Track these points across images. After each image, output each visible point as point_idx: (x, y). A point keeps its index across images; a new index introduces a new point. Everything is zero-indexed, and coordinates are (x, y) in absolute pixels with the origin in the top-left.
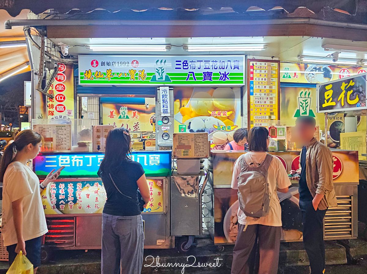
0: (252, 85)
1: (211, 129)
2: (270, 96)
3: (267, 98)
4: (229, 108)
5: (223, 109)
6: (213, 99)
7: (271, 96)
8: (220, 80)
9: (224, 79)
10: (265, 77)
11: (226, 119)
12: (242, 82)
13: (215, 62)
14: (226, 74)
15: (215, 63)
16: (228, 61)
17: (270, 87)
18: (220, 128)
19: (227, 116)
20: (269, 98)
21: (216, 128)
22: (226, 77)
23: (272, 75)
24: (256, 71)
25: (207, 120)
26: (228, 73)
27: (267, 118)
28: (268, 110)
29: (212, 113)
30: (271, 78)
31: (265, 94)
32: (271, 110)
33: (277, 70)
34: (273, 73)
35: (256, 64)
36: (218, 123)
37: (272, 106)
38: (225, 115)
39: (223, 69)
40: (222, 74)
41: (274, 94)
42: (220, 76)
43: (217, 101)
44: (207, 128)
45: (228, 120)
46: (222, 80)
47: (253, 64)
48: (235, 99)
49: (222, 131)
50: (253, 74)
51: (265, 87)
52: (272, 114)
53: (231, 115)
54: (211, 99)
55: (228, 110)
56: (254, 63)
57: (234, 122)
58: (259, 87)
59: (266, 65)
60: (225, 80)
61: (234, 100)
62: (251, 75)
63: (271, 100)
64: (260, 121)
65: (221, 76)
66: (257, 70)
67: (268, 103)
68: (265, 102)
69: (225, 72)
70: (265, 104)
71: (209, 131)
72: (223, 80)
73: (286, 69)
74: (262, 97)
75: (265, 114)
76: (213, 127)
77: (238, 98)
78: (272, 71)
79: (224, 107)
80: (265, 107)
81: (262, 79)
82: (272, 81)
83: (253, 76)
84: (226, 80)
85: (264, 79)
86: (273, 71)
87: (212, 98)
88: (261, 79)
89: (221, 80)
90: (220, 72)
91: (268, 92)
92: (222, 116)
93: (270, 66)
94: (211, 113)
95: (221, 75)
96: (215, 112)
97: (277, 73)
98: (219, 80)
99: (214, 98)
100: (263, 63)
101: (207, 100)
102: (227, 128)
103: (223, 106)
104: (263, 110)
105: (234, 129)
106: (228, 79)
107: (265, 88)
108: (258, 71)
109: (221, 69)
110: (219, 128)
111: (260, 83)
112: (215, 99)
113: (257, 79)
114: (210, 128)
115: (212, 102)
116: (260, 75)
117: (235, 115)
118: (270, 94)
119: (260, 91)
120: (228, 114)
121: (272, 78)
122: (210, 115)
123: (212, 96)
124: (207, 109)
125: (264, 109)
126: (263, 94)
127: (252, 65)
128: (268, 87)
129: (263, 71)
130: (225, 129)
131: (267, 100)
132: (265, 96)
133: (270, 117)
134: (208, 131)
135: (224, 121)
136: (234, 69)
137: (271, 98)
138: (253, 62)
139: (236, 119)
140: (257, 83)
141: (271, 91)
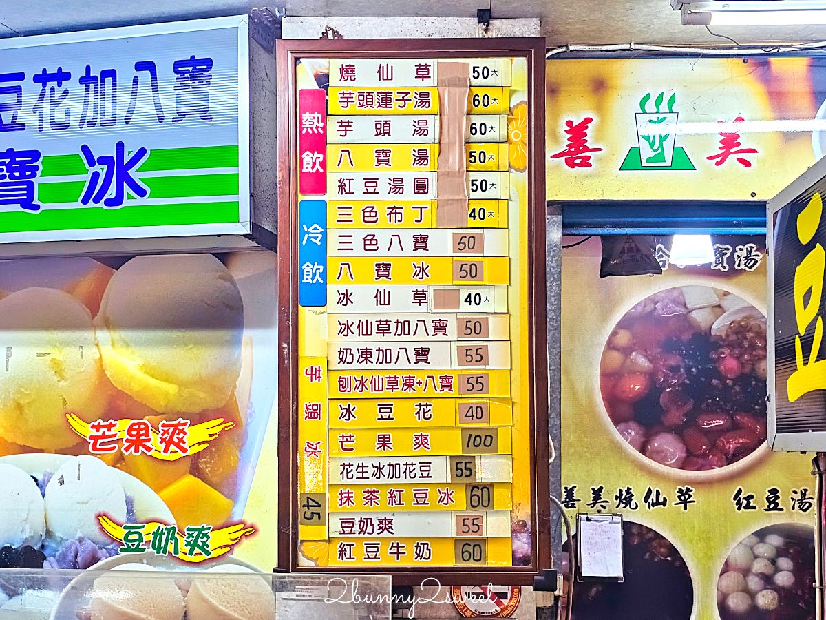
0: (314, 230)
1: (81, 540)
2: (465, 307)
3: (440, 327)
4: (203, 399)
5: (160, 403)
6: (103, 335)
7: (473, 308)
8: (85, 201)
9: (111, 193)
10: (422, 171)
11: (184, 474)
12: (230, 212)
13: (52, 77)
14: (126, 160)
15: (55, 84)
16: (140, 66)
17: (467, 242)
18: (141, 539)
19: (190, 452)
20: (452, 327)
21: (113, 540)
22: (124, 178)
23: (474, 147)
24: (345, 127)
25: (62, 482)
26: (142, 152)
27: (441, 472)
28: (446, 411)
29: (94, 432)
30: (473, 176)
31: (420, 297)
32: (475, 412)
33: (521, 113)
34: (489, 135)
35: (348, 73)
36: (129, 502)
37: (477, 383)
38: (172, 447)
39: (105, 123)
40: (102, 160)
41: (501, 291)
42: (87, 178)
43: (127, 344)
44: (58, 534)
45: (190, 480)
46: (101, 204)
47: (323, 79)
48: (247, 334)
49: (151, 561)
50: (322, 150)
51: (421, 242)
52: (483, 441)
53: (214, 444)
54: (88, 335)
55: (196, 409)
56: (333, 67)
57: (232, 495)
58: (370, 241)
59: (431, 82)
60: (118, 200)
61: (236, 342)
62: (307, 155)
63: (474, 341)
64: (383, 495)
65: (96, 176)
66: (357, 123)
67: (445, 356)
68: (422, 354)
69: (120, 147)
70: (422, 365)
71: (70, 557)
72: (108, 203)
73: (650, 106)
74: (393, 319)
75: (421, 441)
76: (95, 530)
77: (263, 324)
78: (477, 120)
79: (172, 389)
80: (418, 391)
81: (397, 186)
82: (479, 194)
83: (323, 164)
84: (127, 202)
85: (409, 186)
86: (490, 121)
87: (94, 327)
88: (384, 186)
89: (91, 204)
90: (85, 149)
91: (442, 276)
92: (152, 453)
93: (463, 83)
94: (87, 431)
95: (92, 170)
96: (109, 427)
97: (519, 131)
98: (79, 205)
99: (108, 325)
100: (404, 69)
101: (65, 344)
102: (182, 542)
103: (163, 386)
104: (404, 413)
105: (231, 547)
106: (142, 193)
107: (421, 252)
108: (364, 128)
109: (91, 124)
110: (131, 537)
111: (382, 211)
112: (117, 335)
113: (358, 186)
114: (79, 535)
115: (91, 353)
116: (383, 157)
117: (240, 449)
118: (463, 296)
119: (383, 270)
120: (196, 436)
121: (479, 177)
122: (79, 447)
123: (94, 313)
124: (65, 403)
125: (412, 406)
126: (401, 298)
127: (314, 86)
128: (441, 242)
129: (402, 127)
130: (171, 548)
131: (440, 337)
132: (424, 307)
133: (462, 467)
134: (64, 555)
135: (170, 491)
136: (175, 120)
137: (474, 326)
138: (322, 65)
139: (250, 470)
140: (357, 214)
141: (470, 271)
